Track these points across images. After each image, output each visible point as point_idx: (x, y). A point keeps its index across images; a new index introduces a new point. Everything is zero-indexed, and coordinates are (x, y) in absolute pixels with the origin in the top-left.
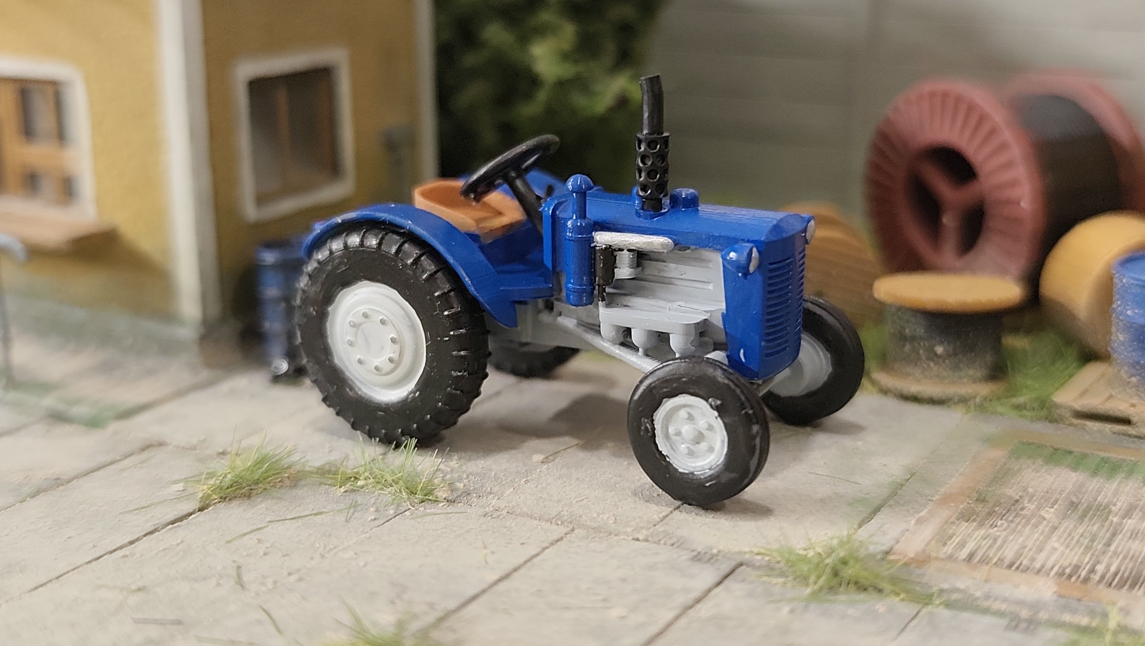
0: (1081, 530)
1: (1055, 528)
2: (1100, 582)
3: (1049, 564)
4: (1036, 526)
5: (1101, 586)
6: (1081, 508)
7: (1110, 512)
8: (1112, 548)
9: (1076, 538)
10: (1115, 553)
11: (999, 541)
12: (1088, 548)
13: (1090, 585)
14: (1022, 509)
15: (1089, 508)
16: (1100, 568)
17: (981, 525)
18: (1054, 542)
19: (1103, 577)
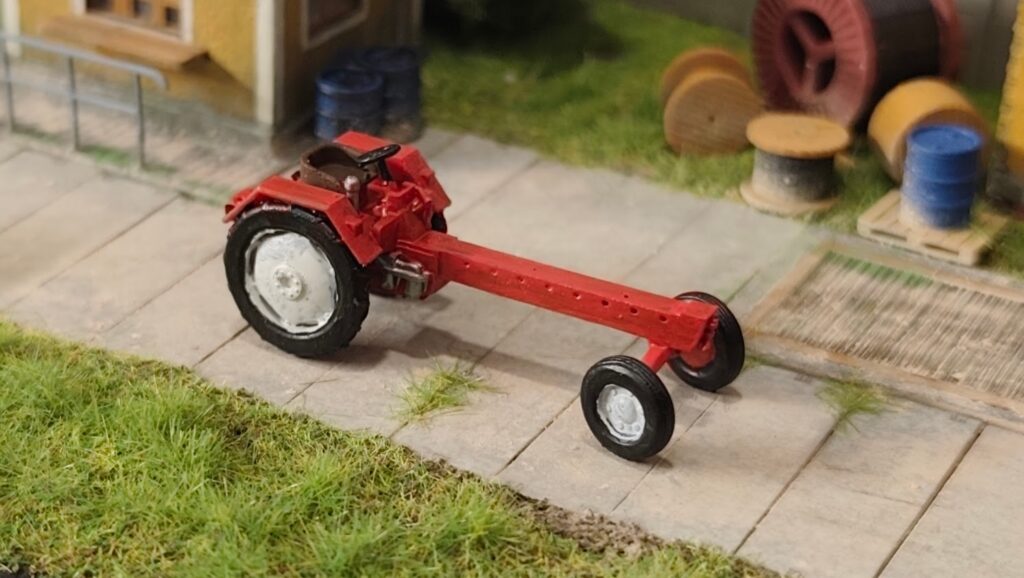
0: (853, 318)
1: (837, 316)
2: (855, 353)
3: (828, 341)
4: (826, 315)
5: (855, 357)
6: (857, 304)
7: (875, 307)
8: (870, 331)
9: (850, 323)
10: (870, 335)
11: (802, 324)
12: (854, 331)
13: (849, 354)
14: (821, 301)
15: (863, 302)
16: (858, 344)
17: (793, 311)
18: (835, 326)
19: (857, 351)
